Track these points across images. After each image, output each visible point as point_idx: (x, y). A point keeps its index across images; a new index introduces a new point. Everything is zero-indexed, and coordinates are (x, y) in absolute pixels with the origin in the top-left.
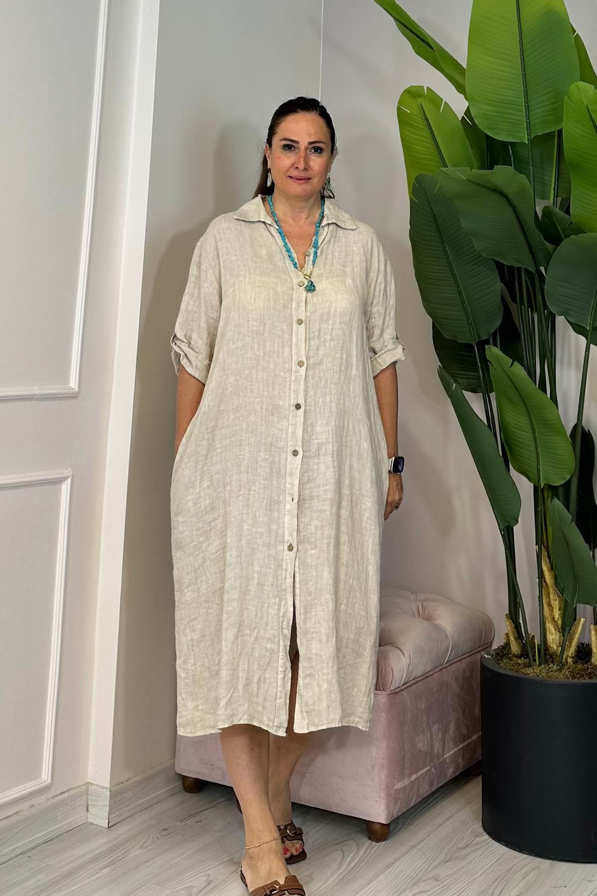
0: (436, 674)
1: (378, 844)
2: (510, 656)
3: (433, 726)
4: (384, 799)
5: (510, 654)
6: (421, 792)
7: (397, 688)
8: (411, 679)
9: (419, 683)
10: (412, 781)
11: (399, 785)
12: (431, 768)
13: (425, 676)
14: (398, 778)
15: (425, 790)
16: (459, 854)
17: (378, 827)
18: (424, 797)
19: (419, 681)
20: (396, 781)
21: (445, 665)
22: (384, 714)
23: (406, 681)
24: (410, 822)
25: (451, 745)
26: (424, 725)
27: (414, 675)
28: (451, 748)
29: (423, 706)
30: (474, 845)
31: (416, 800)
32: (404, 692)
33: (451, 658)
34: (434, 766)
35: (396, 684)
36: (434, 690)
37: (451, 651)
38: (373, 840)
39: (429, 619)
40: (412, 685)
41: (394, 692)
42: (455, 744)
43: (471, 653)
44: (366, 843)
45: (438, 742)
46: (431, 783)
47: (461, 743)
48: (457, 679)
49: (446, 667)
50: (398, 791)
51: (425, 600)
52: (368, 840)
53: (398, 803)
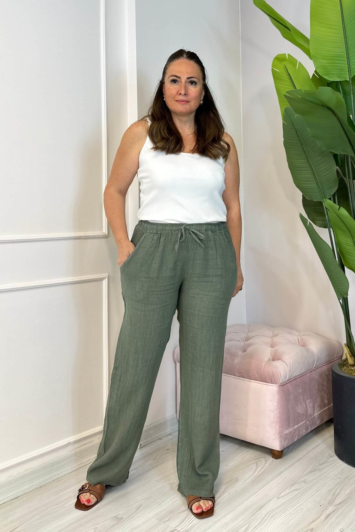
0: (308, 375)
1: (277, 460)
2: (348, 365)
3: (307, 400)
4: (278, 438)
5: (348, 364)
6: (301, 433)
7: (284, 382)
8: (292, 377)
9: (298, 379)
10: (295, 429)
11: (287, 432)
12: (306, 421)
13: (301, 376)
14: (286, 428)
15: (304, 432)
16: (320, 467)
17: (276, 453)
18: (303, 436)
19: (298, 378)
20: (285, 429)
21: (313, 369)
22: (277, 396)
23: (289, 378)
24: (296, 448)
25: (318, 409)
26: (302, 400)
27: (294, 375)
28: (319, 411)
29: (300, 391)
30: (328, 462)
31: (297, 438)
32: (288, 384)
33: (317, 365)
35: (283, 381)
36: (307, 382)
37: (317, 361)
38: (274, 458)
39: (304, 345)
40: (293, 380)
41: (282, 385)
42: (321, 408)
43: (329, 362)
44: (270, 459)
45: (310, 409)
46: (307, 428)
47: (325, 408)
48: (321, 376)
49: (314, 370)
50: (287, 434)
51: (303, 335)
52: (272, 458)
53: (286, 440)
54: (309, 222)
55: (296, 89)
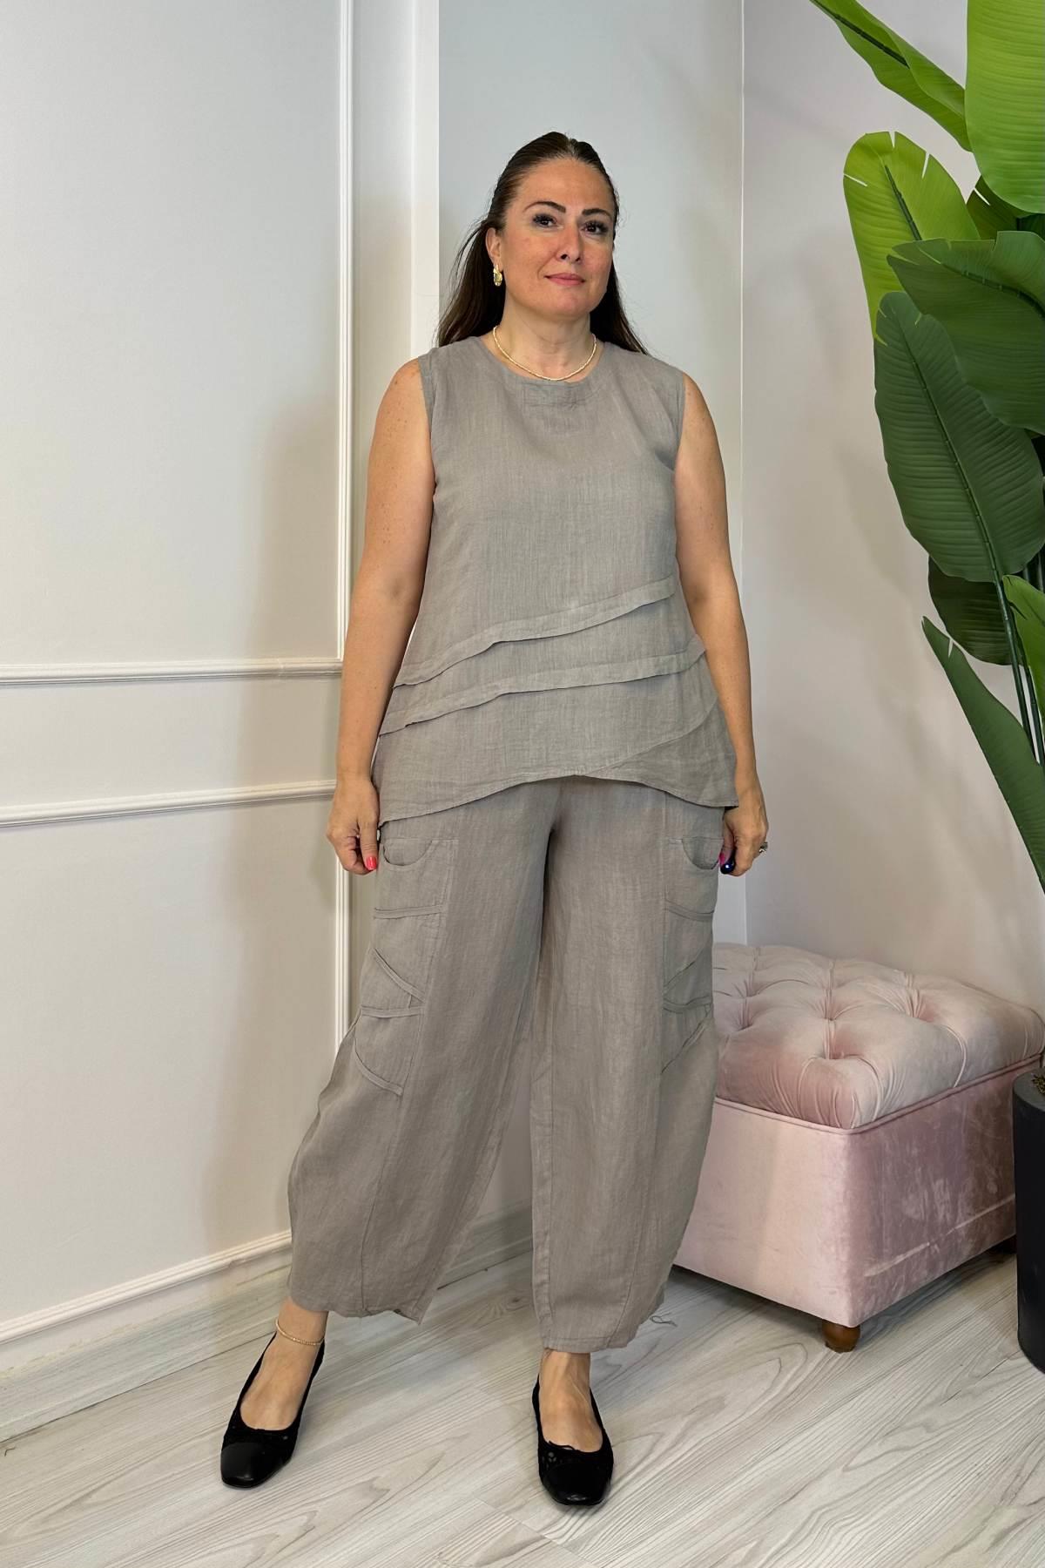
0: (939, 1103)
1: (841, 1355)
3: (935, 1181)
4: (846, 1291)
6: (915, 1279)
7: (867, 1124)
8: (892, 1110)
9: (907, 1117)
10: (896, 1266)
11: (872, 1272)
12: (932, 1244)
13: (919, 1107)
14: (870, 1262)
15: (923, 1276)
16: (972, 1386)
17: (838, 1331)
18: (920, 1287)
19: (909, 1113)
20: (867, 1265)
21: (955, 1089)
22: (844, 1164)
23: (881, 1115)
24: (899, 1323)
25: (968, 1210)
26: (918, 1180)
27: (897, 1104)
28: (970, 1214)
29: (915, 1152)
30: (999, 1374)
31: (904, 1293)
32: (879, 1129)
33: (965, 1080)
34: (936, 1242)
35: (864, 1117)
36: (935, 1128)
37: (967, 1067)
38: (832, 1348)
39: (928, 1017)
40: (894, 1120)
41: (861, 1130)
42: (977, 1209)
43: (1004, 1070)
44: (821, 1351)
45: (943, 1207)
46: (932, 1266)
47: (988, 1207)
48: (978, 1110)
49: (958, 1092)
50: (871, 1280)
51: (925, 987)
52: (824, 1346)
53: (870, 1297)
54: (954, 645)
55: (921, 239)
